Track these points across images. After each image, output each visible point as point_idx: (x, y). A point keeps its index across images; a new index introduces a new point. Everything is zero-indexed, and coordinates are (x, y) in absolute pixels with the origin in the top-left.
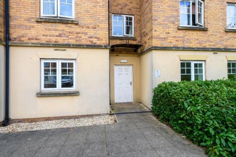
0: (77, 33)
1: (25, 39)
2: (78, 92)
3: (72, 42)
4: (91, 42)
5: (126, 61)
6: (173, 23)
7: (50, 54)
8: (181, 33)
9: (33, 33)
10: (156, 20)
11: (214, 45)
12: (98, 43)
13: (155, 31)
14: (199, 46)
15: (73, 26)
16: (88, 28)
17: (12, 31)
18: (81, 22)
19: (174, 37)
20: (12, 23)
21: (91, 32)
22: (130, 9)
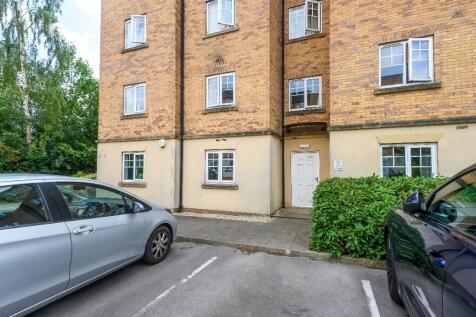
0: (238, 120)
1: (194, 132)
2: (237, 186)
3: (232, 130)
4: (251, 127)
5: (307, 146)
6: (366, 86)
7: (212, 144)
8: (382, 100)
9: (200, 125)
10: (336, 87)
11: (458, 112)
12: (258, 128)
13: (335, 103)
14: (420, 117)
15: (234, 113)
16: (248, 112)
17: (185, 125)
18: (241, 107)
19: (368, 108)
20: (185, 118)
21: (251, 117)
22: (315, 68)
